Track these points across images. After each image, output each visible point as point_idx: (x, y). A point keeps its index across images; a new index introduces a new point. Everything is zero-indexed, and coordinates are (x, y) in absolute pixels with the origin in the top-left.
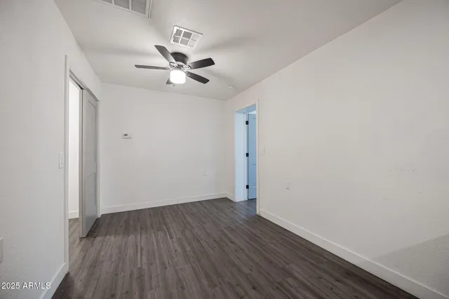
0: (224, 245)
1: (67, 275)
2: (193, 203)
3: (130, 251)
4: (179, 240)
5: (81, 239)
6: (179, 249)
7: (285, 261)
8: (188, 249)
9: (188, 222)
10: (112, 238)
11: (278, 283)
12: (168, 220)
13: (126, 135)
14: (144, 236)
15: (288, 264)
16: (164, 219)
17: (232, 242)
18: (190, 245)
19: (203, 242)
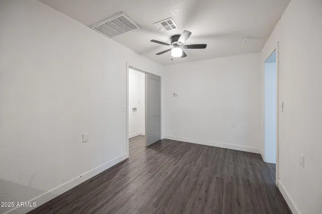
0: (198, 188)
8: (174, 176)
9: (196, 160)
10: (154, 151)
12: (187, 154)
13: (174, 94)
14: (165, 157)
16: (186, 151)
17: (206, 192)
18: (177, 175)
19: (187, 177)
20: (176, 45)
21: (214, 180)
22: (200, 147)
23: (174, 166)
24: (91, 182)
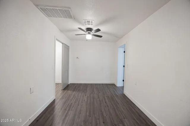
0: (102, 103)
1: (55, 99)
2: (99, 84)
3: (72, 97)
4: (88, 97)
5: (62, 90)
6: (86, 100)
7: (123, 117)
8: (89, 101)
9: (94, 91)
10: (69, 91)
11: (115, 124)
12: (88, 89)
13: (77, 57)
14: (78, 93)
15: (124, 118)
16: (87, 88)
17: (106, 103)
18: (90, 100)
19: (95, 100)
20: (89, 33)
21: (106, 98)
22: (92, 85)
23: (86, 96)
24: (37, 121)
